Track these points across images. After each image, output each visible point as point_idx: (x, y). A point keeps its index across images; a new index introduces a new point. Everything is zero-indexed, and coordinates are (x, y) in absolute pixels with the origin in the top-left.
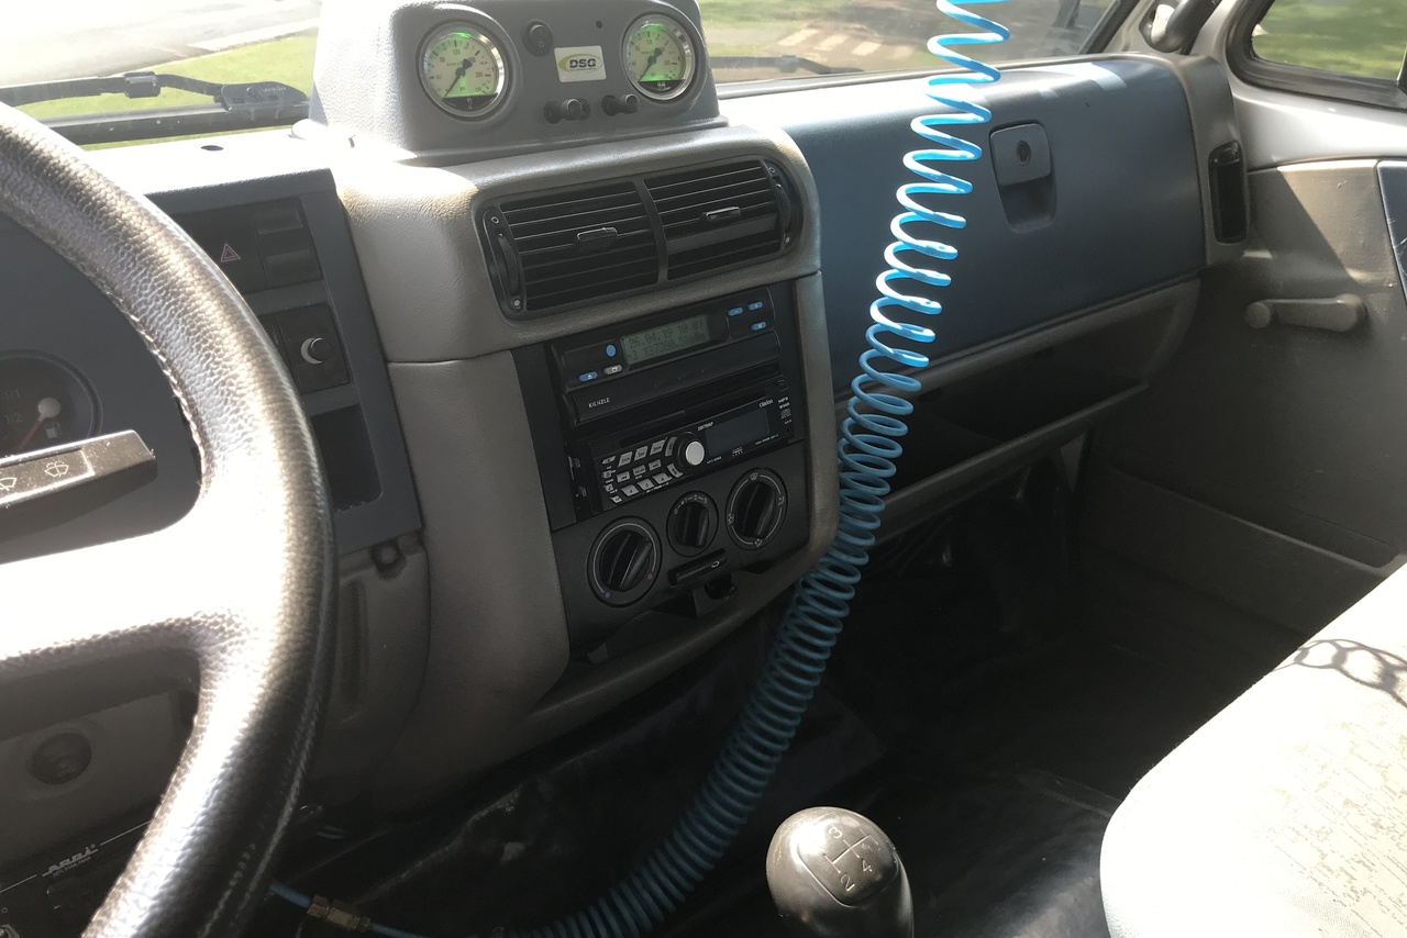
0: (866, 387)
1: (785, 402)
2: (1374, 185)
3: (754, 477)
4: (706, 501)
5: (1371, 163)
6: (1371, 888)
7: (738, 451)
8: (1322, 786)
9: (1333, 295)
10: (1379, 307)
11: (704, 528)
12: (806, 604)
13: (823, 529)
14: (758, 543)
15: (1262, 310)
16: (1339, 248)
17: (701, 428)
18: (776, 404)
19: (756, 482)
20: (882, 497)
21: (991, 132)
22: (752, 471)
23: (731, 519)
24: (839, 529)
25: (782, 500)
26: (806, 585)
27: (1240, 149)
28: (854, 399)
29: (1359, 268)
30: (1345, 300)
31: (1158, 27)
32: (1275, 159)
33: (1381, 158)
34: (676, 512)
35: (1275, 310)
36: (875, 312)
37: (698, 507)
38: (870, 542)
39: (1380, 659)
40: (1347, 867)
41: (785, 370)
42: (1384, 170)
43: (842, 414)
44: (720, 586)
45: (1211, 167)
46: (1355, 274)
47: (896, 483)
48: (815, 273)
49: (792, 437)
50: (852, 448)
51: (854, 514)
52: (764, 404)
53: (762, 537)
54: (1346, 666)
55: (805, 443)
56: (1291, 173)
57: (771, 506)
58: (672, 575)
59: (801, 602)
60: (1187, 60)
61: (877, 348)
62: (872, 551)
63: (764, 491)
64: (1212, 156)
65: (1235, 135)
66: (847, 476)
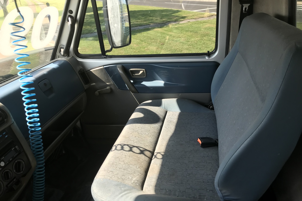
0: (31, 136)
1: (17, 147)
2: (104, 70)
3: (16, 162)
4: (8, 170)
5: (102, 67)
6: (125, 178)
7: (11, 159)
8: (116, 168)
9: (106, 88)
10: (113, 87)
11: (10, 175)
12: (36, 177)
13: (33, 163)
14: (22, 172)
15: (97, 93)
16: (104, 80)
17: (2, 159)
18: (15, 148)
19: (17, 162)
20: (43, 152)
21: (38, 84)
22: (16, 161)
23: (15, 171)
24: (37, 161)
25: (23, 163)
26: (35, 174)
27: (83, 69)
28: (30, 139)
29: (108, 83)
30: (108, 88)
31: (62, 53)
32: (89, 69)
33: (104, 66)
34: (3, 175)
35: (99, 92)
36: (28, 124)
37: (7, 172)
38: (44, 161)
39: (121, 145)
40: (121, 177)
41: (15, 141)
42: (104, 68)
43: (29, 143)
44: (18, 182)
45: (79, 74)
46: (108, 84)
47: (44, 149)
48: (14, 123)
49: (21, 152)
50: (33, 147)
51: (39, 158)
52: (13, 149)
53: (22, 171)
54: (117, 149)
55: (24, 151)
56: (92, 71)
57: (22, 165)
58: (7, 186)
59: (35, 177)
60: (69, 58)
61: (31, 130)
62: (45, 162)
63: (19, 163)
64: (79, 72)
65: (81, 67)
66: (34, 152)
